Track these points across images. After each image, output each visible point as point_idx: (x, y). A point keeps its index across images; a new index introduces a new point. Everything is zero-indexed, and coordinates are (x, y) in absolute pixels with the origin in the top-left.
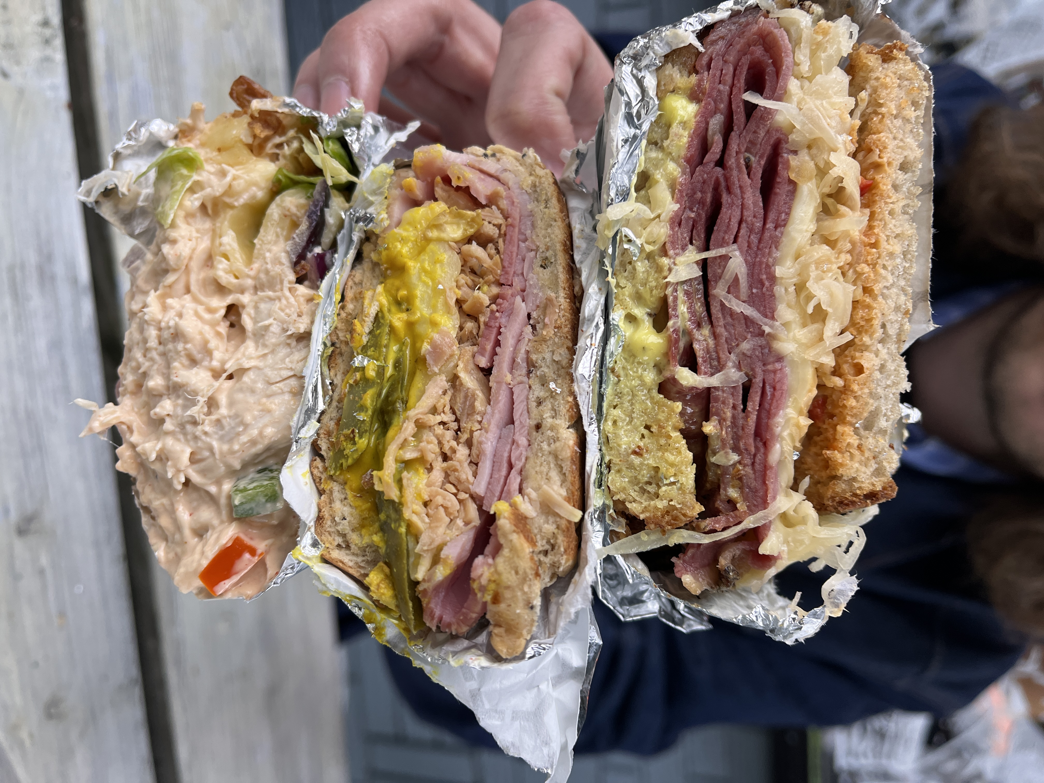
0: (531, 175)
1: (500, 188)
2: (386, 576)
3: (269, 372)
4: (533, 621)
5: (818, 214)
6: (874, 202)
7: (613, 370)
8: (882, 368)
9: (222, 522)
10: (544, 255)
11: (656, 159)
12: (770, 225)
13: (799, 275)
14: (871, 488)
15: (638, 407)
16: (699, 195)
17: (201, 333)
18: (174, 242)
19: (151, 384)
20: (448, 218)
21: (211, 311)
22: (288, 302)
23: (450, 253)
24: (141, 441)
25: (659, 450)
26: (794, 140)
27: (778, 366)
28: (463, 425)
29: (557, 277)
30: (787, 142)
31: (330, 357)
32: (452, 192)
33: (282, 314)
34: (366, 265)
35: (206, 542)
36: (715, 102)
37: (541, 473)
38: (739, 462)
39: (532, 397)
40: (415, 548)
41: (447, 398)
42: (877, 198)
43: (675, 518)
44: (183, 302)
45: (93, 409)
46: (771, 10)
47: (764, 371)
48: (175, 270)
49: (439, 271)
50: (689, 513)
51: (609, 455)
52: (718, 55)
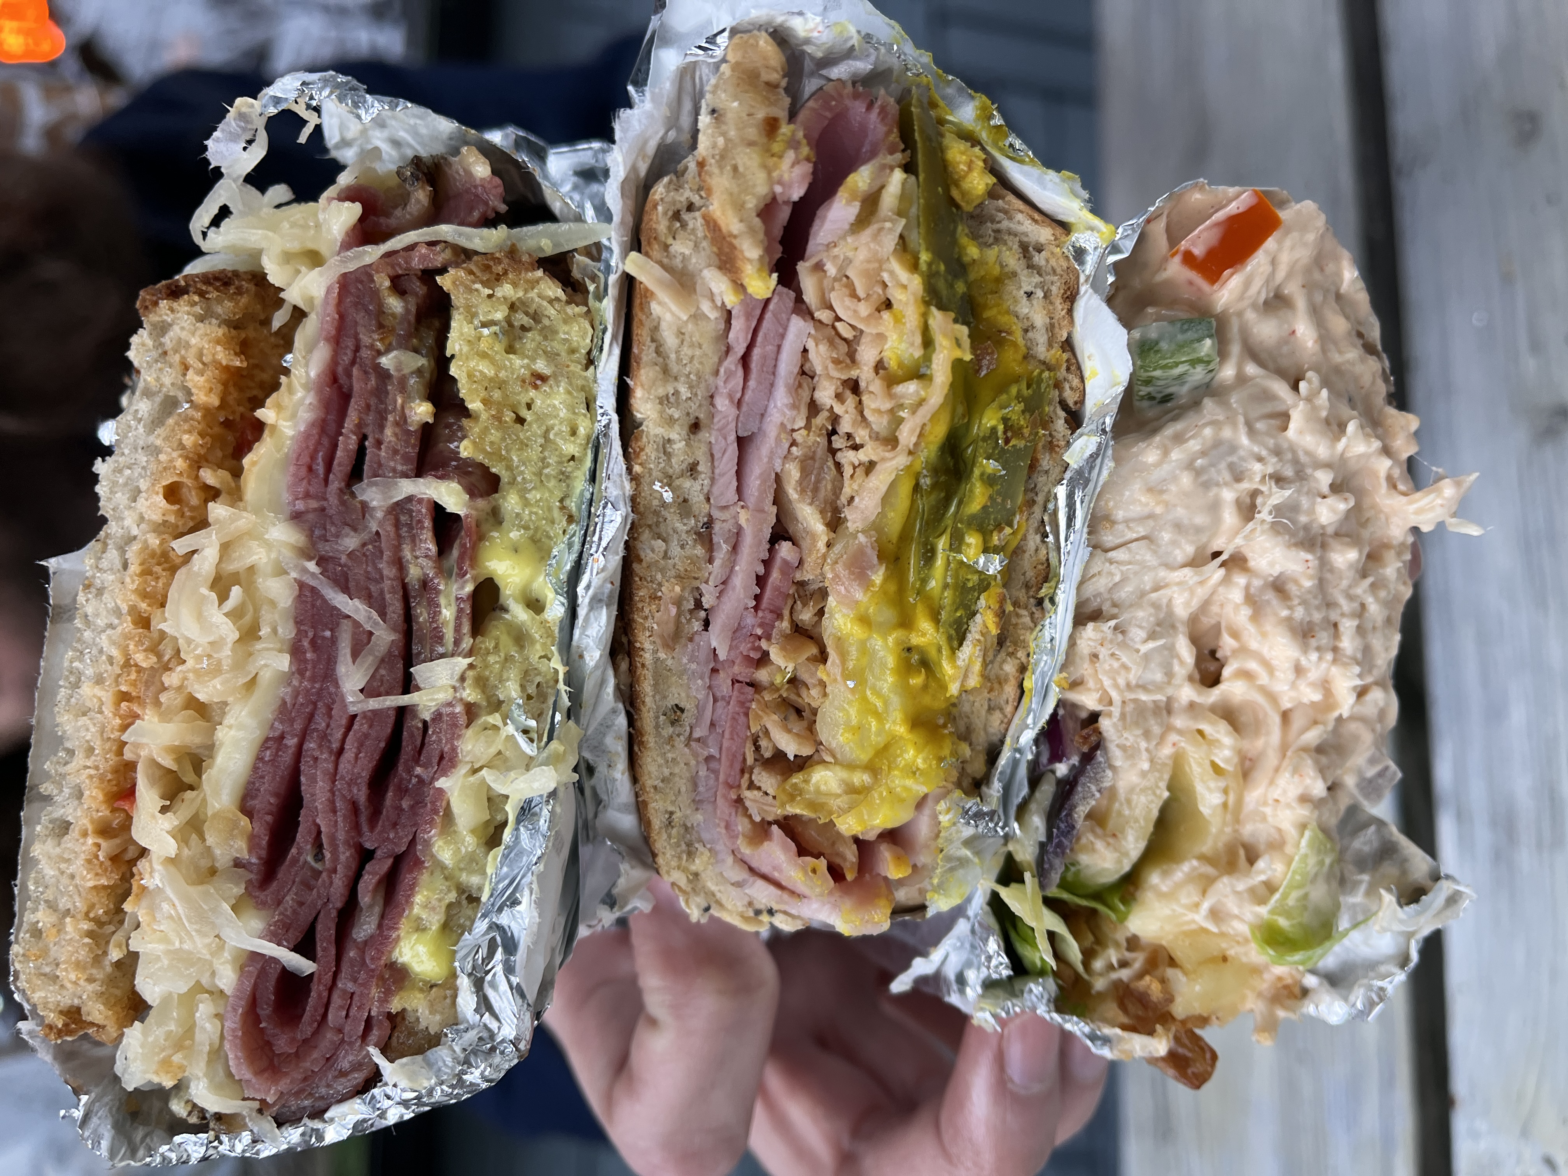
0: (696, 875)
1: (746, 850)
2: (957, 184)
3: (1149, 558)
4: (714, 92)
5: (211, 757)
6: (116, 771)
7: (571, 519)
8: (135, 495)
9: (1240, 314)
10: (678, 730)
11: (471, 872)
12: (292, 742)
13: (250, 654)
14: (175, 305)
15: (533, 453)
16: (405, 804)
17: (1264, 635)
18: (1304, 799)
19: (1352, 555)
20: (835, 804)
21: (1246, 675)
22: (1114, 679)
23: (834, 745)
24: (1373, 459)
25: (504, 382)
26: (237, 884)
27: (300, 506)
28: (823, 441)
29: (656, 685)
30: (249, 883)
31: (1046, 579)
32: (827, 851)
33: (1124, 659)
34: (981, 739)
35: (1267, 282)
36: (363, 963)
37: (692, 345)
38: (379, 353)
39: (704, 480)
40: (905, 227)
41: (847, 491)
42: (109, 776)
43: (487, 268)
44: (1293, 694)
45: (1454, 520)
46: (254, 1114)
47: (326, 499)
48: (1305, 749)
49: (853, 712)
50: (462, 273)
51: (585, 378)
52: (351, 1044)
